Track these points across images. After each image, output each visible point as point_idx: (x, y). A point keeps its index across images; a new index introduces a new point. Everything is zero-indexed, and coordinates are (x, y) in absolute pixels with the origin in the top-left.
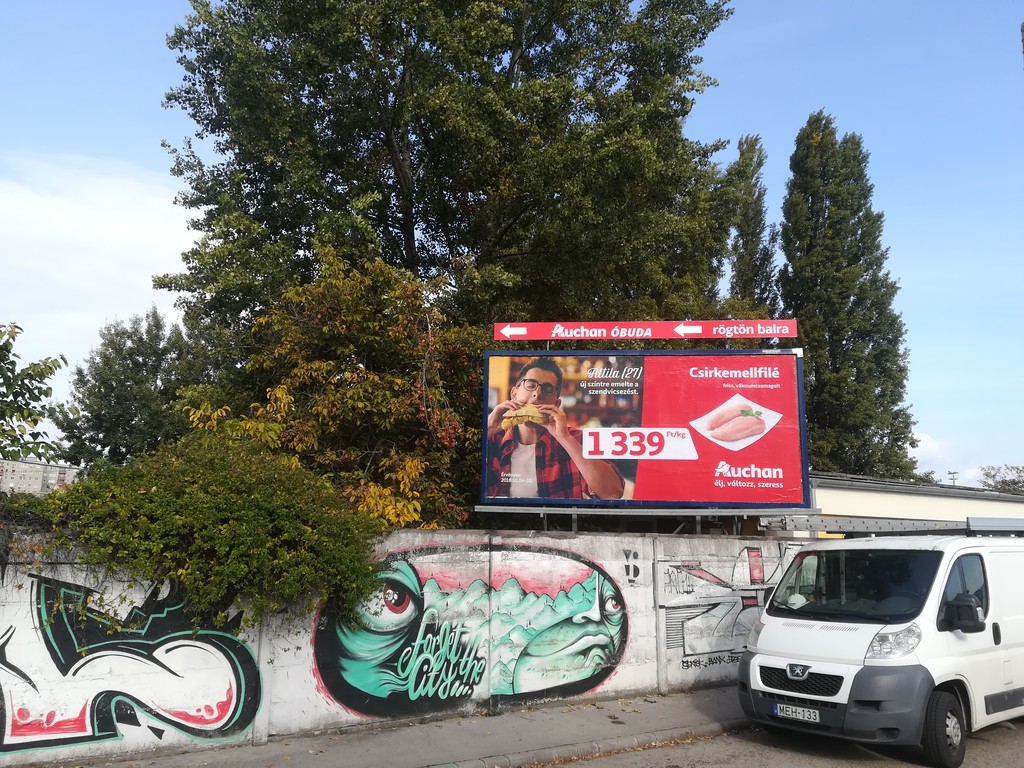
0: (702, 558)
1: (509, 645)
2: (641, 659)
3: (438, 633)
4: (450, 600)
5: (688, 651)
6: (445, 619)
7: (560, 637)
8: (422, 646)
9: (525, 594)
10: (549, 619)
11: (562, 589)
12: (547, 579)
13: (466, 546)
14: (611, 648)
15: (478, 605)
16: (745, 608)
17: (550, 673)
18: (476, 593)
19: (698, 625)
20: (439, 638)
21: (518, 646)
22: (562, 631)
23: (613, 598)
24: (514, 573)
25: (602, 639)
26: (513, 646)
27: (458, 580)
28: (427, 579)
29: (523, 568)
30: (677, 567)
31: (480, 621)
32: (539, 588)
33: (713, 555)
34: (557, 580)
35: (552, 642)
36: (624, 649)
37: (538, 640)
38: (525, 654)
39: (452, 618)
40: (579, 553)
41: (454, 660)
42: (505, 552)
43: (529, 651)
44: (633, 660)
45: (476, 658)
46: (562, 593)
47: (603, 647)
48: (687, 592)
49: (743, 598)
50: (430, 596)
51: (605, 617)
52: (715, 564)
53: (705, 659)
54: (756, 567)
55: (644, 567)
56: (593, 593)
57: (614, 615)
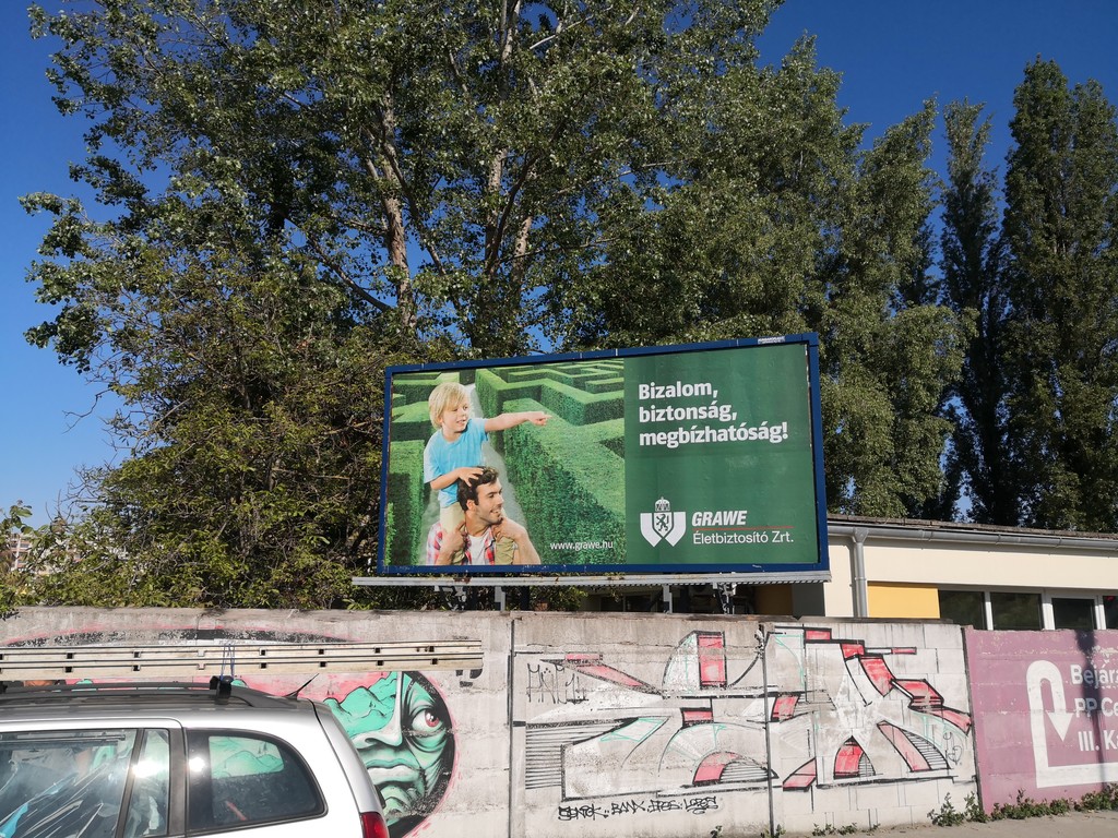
0: (604, 648)
2: (478, 804)
5: (570, 793)
14: (421, 787)
16: (685, 725)
19: (592, 751)
23: (427, 710)
25: (402, 774)
30: (557, 663)
33: (630, 643)
34: (321, 681)
36: (444, 789)
44: (462, 806)
47: (404, 786)
48: (574, 701)
49: (684, 710)
51: (410, 740)
52: (629, 657)
53: (606, 805)
54: (714, 661)
55: (492, 663)
56: (389, 703)
57: (429, 736)
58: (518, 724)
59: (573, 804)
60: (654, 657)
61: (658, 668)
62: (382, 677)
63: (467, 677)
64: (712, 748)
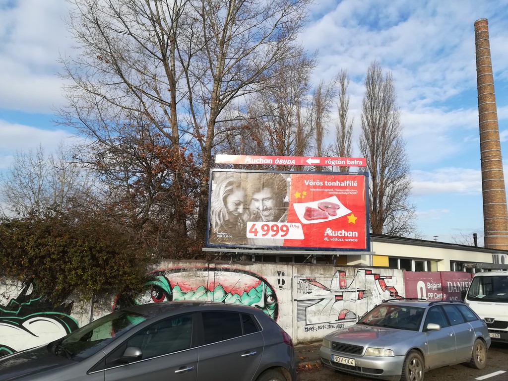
0: (316, 275)
2: (284, 327)
4: (186, 296)
5: (308, 323)
9: (226, 293)
11: (245, 291)
12: (237, 286)
13: (196, 268)
16: (336, 301)
18: (200, 293)
19: (313, 309)
23: (271, 296)
24: (221, 282)
27: (191, 286)
28: (174, 285)
29: (226, 280)
30: (304, 280)
32: (234, 291)
33: (322, 274)
34: (243, 286)
40: (254, 272)
42: (216, 272)
46: (245, 293)
48: (309, 293)
49: (336, 296)
50: (176, 294)
51: (267, 305)
52: (322, 279)
53: (316, 327)
54: (343, 281)
55: (287, 280)
56: (260, 293)
57: (271, 304)
58: (295, 300)
59: (309, 327)
60: (328, 279)
61: (329, 282)
62: (259, 284)
63: (281, 285)
64: (343, 308)
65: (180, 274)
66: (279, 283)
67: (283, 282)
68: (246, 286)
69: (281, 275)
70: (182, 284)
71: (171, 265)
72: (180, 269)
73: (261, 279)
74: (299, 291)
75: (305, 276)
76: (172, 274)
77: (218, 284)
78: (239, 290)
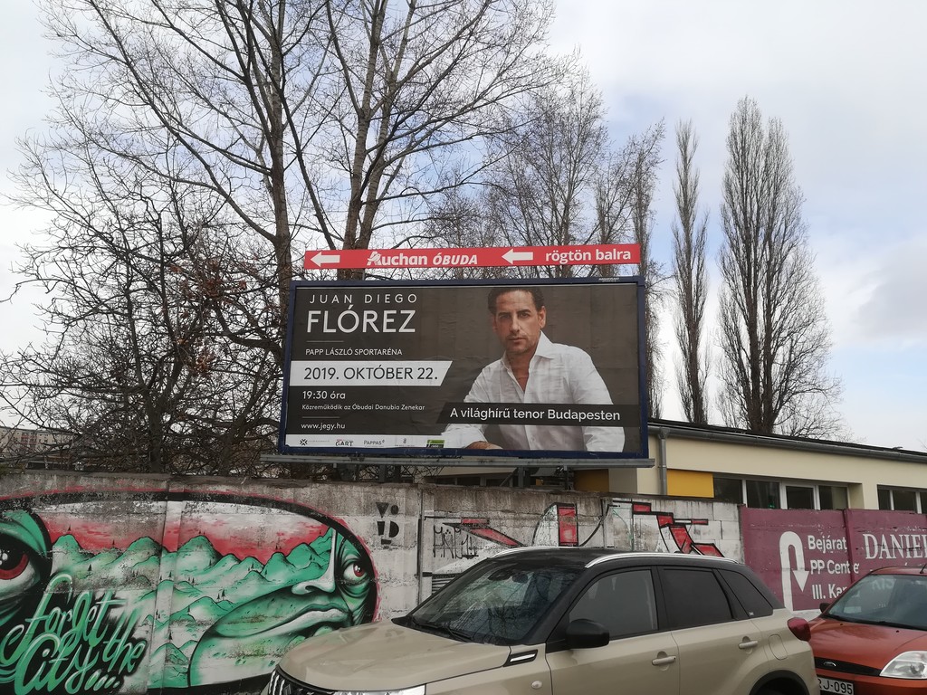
0: (492, 514)
1: (187, 623)
3: (71, 606)
4: (95, 563)
6: (84, 588)
7: (271, 612)
8: (42, 623)
9: (218, 556)
10: (253, 589)
11: (278, 550)
12: (255, 538)
13: (130, 493)
15: (141, 569)
17: (249, 660)
18: (140, 554)
20: (72, 614)
21: (201, 624)
22: (273, 604)
23: (355, 563)
24: (204, 529)
25: (335, 615)
26: (193, 623)
27: (112, 537)
28: (60, 535)
29: (220, 523)
30: (455, 526)
31: (141, 592)
32: (242, 549)
33: (508, 511)
34: (270, 538)
35: (256, 619)
37: (234, 617)
38: (212, 633)
39: (97, 586)
40: (308, 505)
41: (94, 641)
42: (191, 503)
43: (220, 630)
45: (130, 639)
46: (277, 557)
47: (335, 625)
48: (468, 557)
50: (63, 557)
51: (342, 587)
52: (509, 522)
54: (569, 527)
55: (406, 525)
56: (324, 556)
57: (357, 584)
58: (426, 575)
60: (527, 523)
61: (528, 531)
62: (321, 534)
63: (386, 535)
65: (78, 506)
66: (381, 532)
67: (394, 529)
68: (282, 538)
69: (388, 511)
70: (83, 531)
71: (52, 484)
72: (81, 495)
73: (328, 522)
74: (441, 552)
75: (458, 515)
76: (54, 507)
77: (197, 533)
78: (259, 550)
